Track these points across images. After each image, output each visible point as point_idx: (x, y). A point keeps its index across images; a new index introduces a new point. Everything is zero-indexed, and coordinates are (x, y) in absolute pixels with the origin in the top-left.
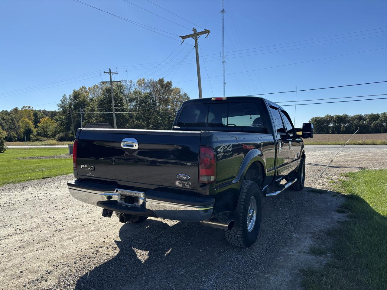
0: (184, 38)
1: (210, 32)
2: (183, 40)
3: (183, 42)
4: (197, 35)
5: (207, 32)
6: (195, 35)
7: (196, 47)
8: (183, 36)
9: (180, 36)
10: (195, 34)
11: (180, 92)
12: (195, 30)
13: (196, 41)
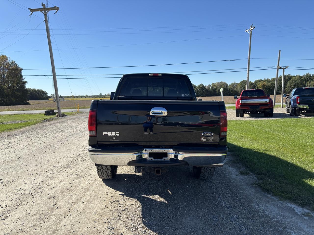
0: (32, 10)
1: (59, 9)
2: (31, 12)
3: (31, 14)
4: (46, 10)
5: (56, 8)
6: (45, 10)
7: (46, 21)
8: (31, 9)
9: (29, 9)
10: (44, 8)
11: (7, 59)
12: (44, 5)
13: (46, 15)
